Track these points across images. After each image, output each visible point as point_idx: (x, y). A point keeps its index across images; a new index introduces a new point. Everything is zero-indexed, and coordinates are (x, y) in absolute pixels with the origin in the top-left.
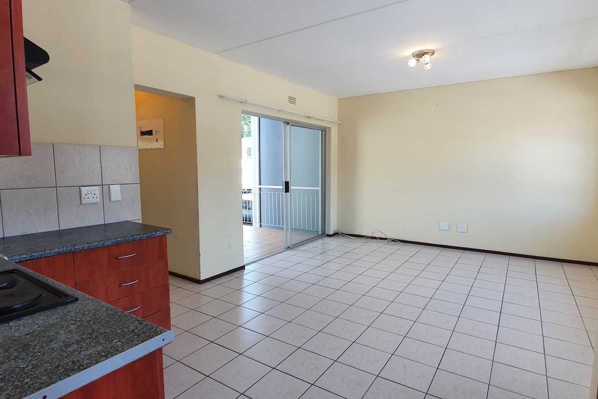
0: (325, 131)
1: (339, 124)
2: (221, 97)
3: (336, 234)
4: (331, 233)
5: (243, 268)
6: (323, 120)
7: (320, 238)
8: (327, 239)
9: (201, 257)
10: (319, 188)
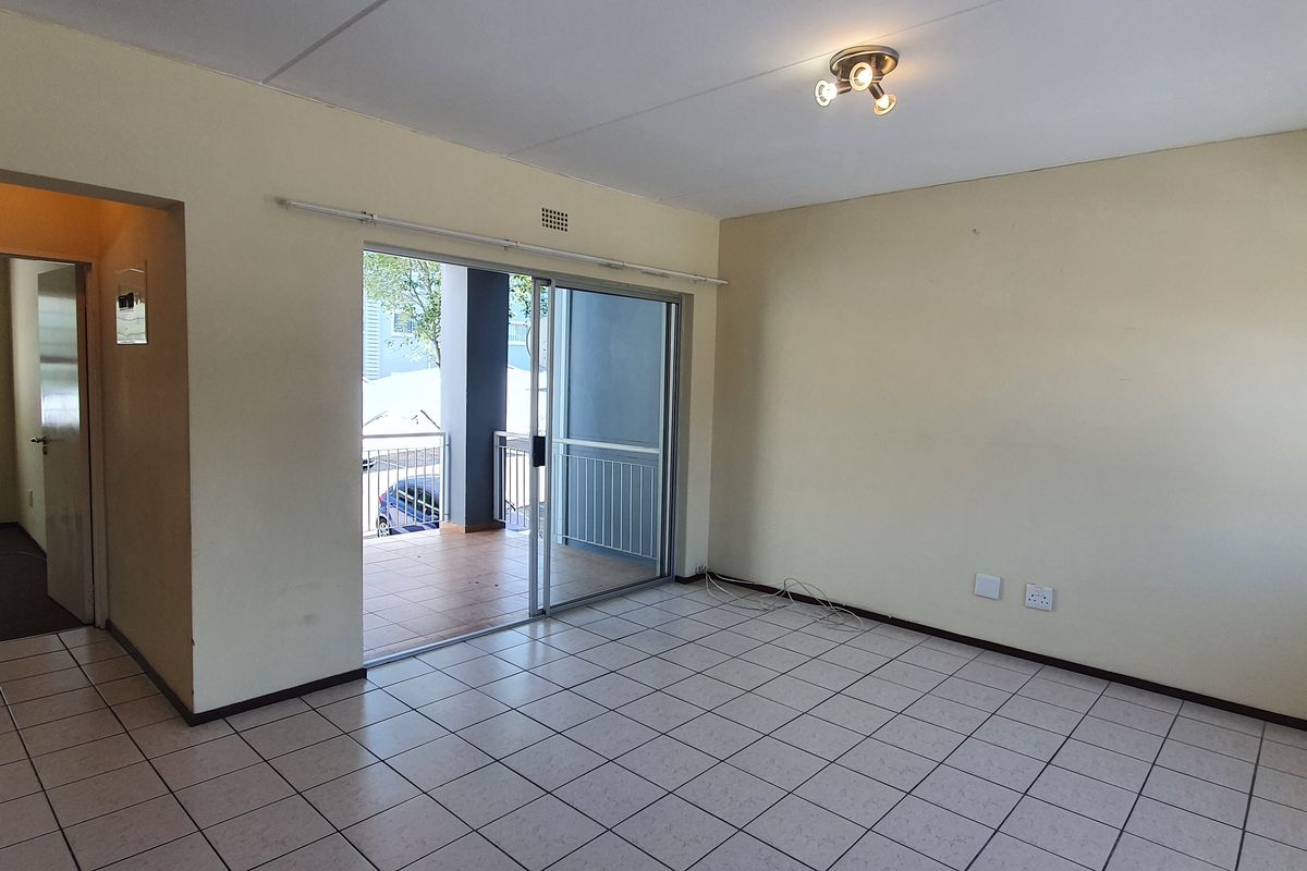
0: (678, 303)
1: (720, 286)
2: (282, 202)
3: (698, 578)
4: (689, 572)
5: (361, 674)
6: (663, 275)
7: (652, 587)
8: (675, 590)
9: (194, 648)
10: (659, 451)
